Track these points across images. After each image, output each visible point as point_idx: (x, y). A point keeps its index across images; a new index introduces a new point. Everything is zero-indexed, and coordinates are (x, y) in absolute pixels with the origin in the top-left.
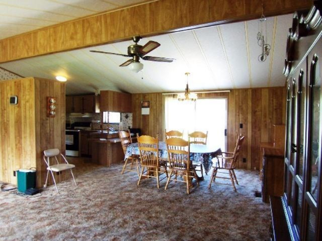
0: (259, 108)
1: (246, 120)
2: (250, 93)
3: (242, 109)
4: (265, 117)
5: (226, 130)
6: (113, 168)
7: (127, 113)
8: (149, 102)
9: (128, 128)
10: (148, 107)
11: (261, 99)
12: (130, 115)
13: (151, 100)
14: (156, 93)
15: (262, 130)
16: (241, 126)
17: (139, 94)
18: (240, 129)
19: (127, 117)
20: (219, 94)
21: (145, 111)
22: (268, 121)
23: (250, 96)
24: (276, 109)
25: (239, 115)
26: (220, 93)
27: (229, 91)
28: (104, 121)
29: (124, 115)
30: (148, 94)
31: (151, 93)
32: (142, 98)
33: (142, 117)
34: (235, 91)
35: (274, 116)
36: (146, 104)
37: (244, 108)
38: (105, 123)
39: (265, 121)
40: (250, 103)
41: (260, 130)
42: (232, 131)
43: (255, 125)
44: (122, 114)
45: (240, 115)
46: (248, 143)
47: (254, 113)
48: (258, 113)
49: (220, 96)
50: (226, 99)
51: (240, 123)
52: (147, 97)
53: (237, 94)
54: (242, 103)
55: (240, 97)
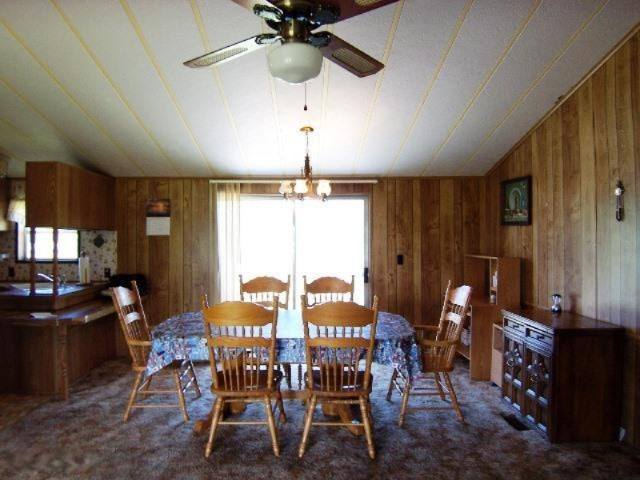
0: (436, 220)
1: (409, 246)
2: (417, 187)
3: (401, 221)
4: (447, 239)
5: (366, 270)
6: (83, 403)
7: (101, 232)
8: (168, 201)
9: (102, 272)
10: (167, 214)
11: (439, 202)
12: (111, 238)
13: (176, 196)
14: (191, 179)
15: (442, 268)
16: (400, 260)
17: (139, 180)
18: (399, 267)
19: (99, 242)
20: (351, 188)
21: (158, 227)
22: (454, 247)
23: (417, 194)
24: (467, 223)
25: (395, 236)
26: (354, 185)
27: (375, 181)
28: (20, 256)
29: (90, 236)
30: (168, 179)
31: (175, 179)
32: (146, 191)
33: (147, 242)
34: (385, 182)
35: (465, 238)
36: (161, 207)
37: (406, 220)
38: (24, 261)
39: (448, 248)
40: (417, 210)
41: (437, 268)
42: (381, 271)
43: (428, 258)
44: (84, 233)
45: (398, 235)
46: (416, 297)
47: (426, 230)
48: (433, 231)
49: (354, 191)
50: (366, 199)
51: (399, 252)
52: (161, 188)
53: (390, 188)
54: (401, 208)
55: (398, 195)
